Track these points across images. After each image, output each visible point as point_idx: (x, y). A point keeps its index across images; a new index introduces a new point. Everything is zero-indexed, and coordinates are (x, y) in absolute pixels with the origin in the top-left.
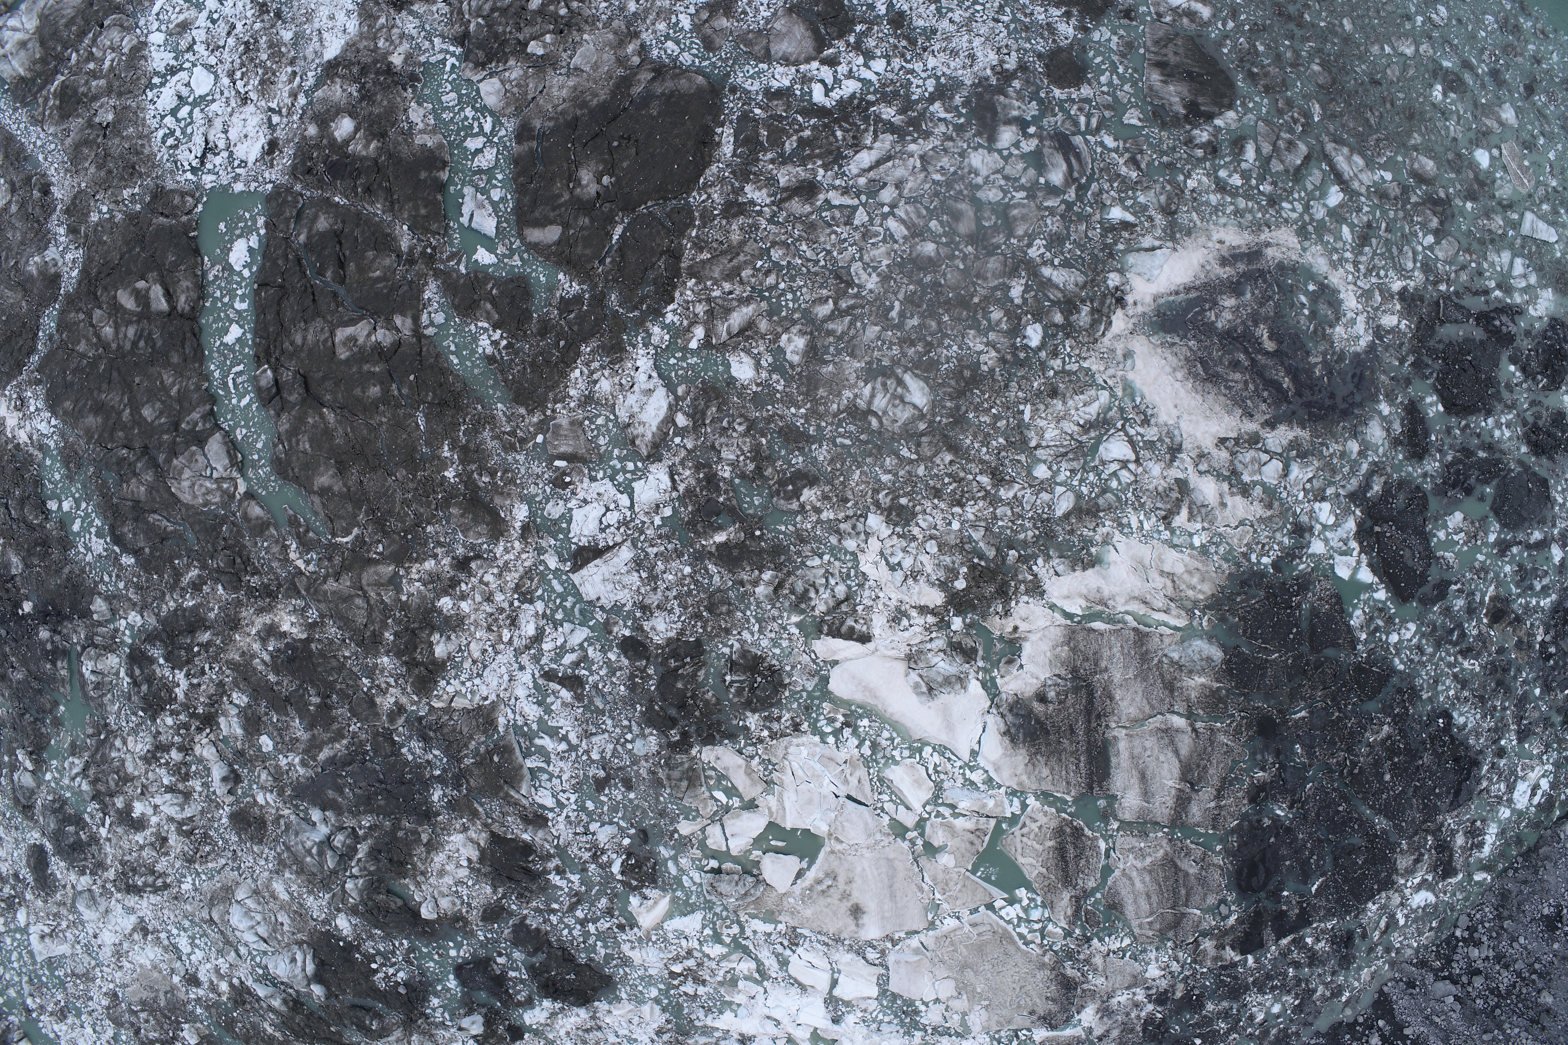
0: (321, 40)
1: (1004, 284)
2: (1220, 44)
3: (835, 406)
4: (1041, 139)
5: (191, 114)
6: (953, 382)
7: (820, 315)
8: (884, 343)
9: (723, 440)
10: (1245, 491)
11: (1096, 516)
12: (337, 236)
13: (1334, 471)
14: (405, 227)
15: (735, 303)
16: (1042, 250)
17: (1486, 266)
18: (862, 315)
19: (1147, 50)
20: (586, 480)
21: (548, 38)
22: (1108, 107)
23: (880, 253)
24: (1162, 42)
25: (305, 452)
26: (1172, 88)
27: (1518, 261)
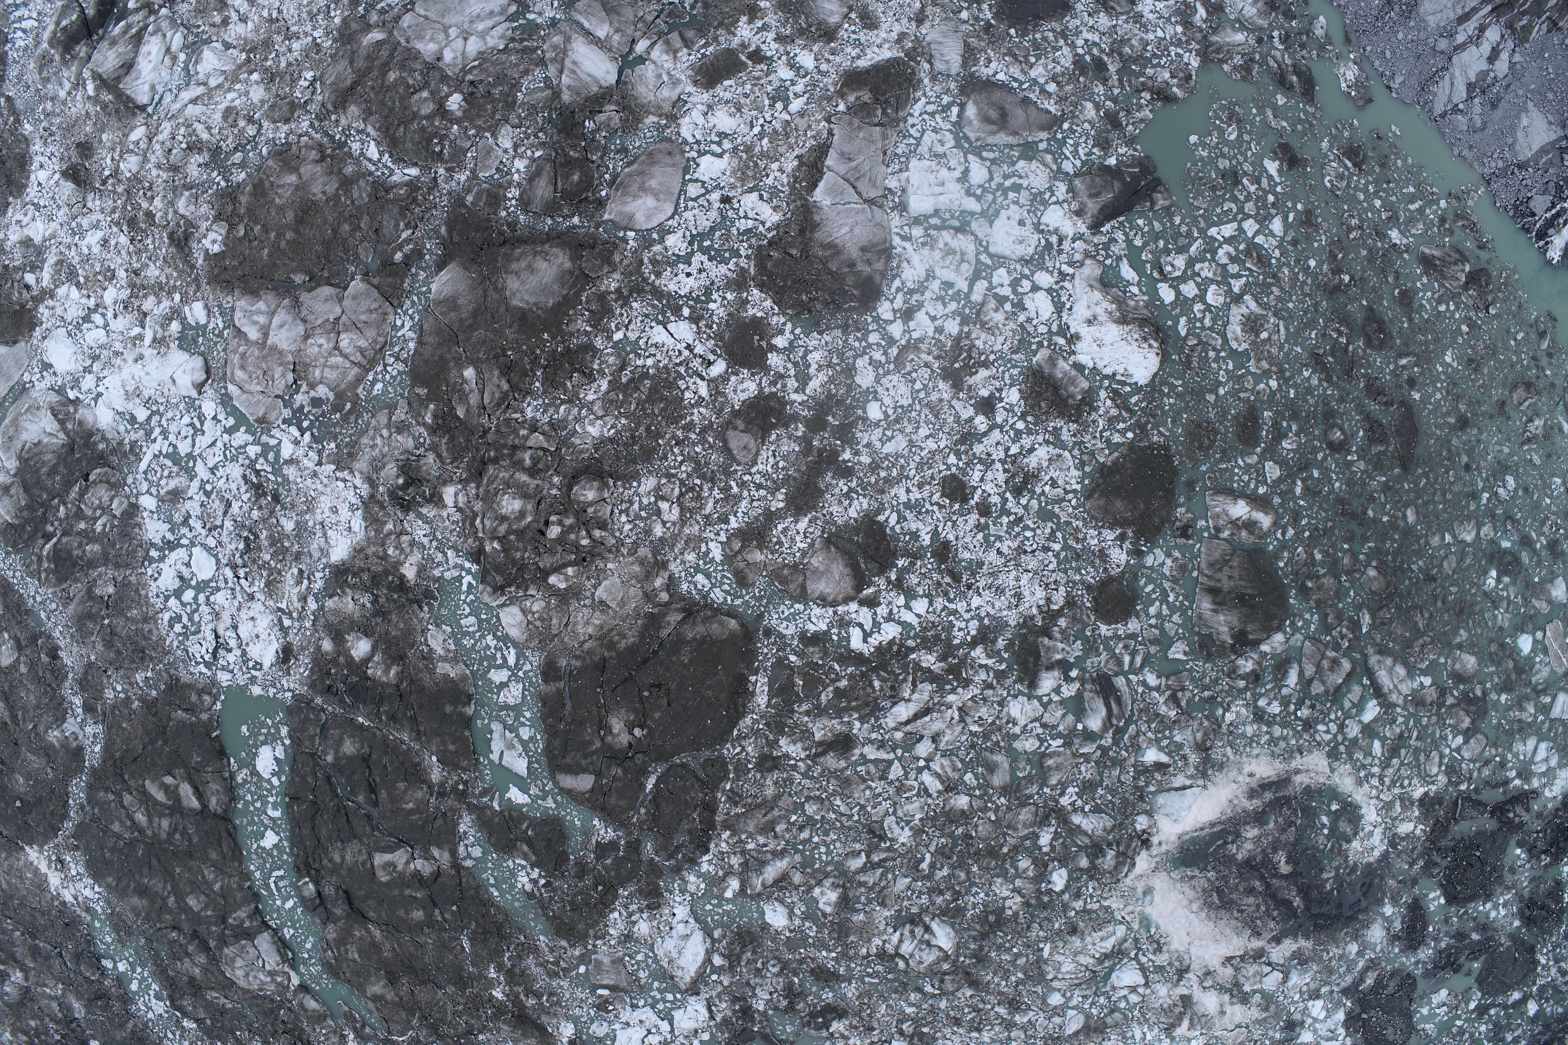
0: (325, 535)
1: (1034, 833)
2: (1277, 556)
3: (864, 951)
4: (1083, 681)
5: (195, 598)
6: (978, 927)
7: (853, 868)
8: (914, 892)
9: (757, 980)
10: (1244, 999)
11: (1102, 1032)
12: (366, 760)
13: (1331, 972)
14: (434, 758)
15: (769, 856)
16: (1075, 798)
17: (1509, 756)
18: (894, 866)
19: (1201, 572)
20: (628, 1008)
21: (570, 571)
22: (1154, 642)
23: (914, 808)
24: (1216, 565)
25: (354, 961)
26: (1222, 618)
27: (1543, 746)
